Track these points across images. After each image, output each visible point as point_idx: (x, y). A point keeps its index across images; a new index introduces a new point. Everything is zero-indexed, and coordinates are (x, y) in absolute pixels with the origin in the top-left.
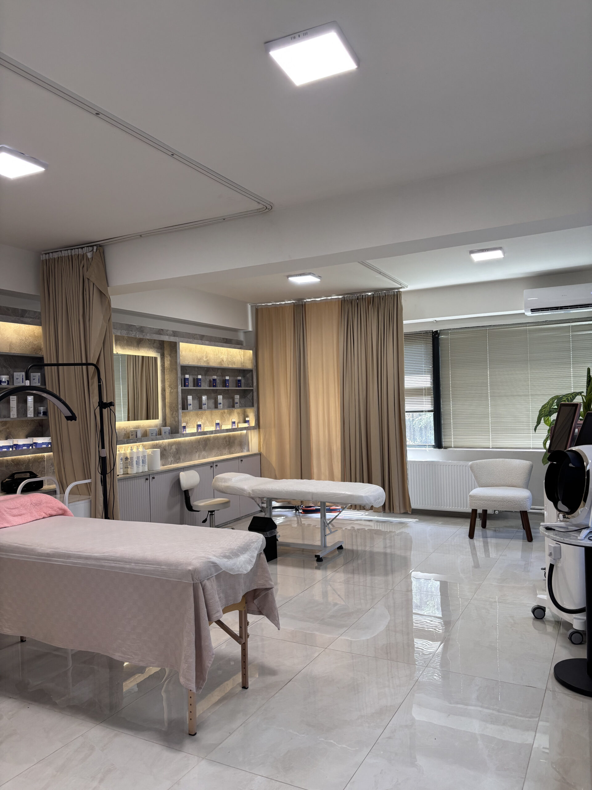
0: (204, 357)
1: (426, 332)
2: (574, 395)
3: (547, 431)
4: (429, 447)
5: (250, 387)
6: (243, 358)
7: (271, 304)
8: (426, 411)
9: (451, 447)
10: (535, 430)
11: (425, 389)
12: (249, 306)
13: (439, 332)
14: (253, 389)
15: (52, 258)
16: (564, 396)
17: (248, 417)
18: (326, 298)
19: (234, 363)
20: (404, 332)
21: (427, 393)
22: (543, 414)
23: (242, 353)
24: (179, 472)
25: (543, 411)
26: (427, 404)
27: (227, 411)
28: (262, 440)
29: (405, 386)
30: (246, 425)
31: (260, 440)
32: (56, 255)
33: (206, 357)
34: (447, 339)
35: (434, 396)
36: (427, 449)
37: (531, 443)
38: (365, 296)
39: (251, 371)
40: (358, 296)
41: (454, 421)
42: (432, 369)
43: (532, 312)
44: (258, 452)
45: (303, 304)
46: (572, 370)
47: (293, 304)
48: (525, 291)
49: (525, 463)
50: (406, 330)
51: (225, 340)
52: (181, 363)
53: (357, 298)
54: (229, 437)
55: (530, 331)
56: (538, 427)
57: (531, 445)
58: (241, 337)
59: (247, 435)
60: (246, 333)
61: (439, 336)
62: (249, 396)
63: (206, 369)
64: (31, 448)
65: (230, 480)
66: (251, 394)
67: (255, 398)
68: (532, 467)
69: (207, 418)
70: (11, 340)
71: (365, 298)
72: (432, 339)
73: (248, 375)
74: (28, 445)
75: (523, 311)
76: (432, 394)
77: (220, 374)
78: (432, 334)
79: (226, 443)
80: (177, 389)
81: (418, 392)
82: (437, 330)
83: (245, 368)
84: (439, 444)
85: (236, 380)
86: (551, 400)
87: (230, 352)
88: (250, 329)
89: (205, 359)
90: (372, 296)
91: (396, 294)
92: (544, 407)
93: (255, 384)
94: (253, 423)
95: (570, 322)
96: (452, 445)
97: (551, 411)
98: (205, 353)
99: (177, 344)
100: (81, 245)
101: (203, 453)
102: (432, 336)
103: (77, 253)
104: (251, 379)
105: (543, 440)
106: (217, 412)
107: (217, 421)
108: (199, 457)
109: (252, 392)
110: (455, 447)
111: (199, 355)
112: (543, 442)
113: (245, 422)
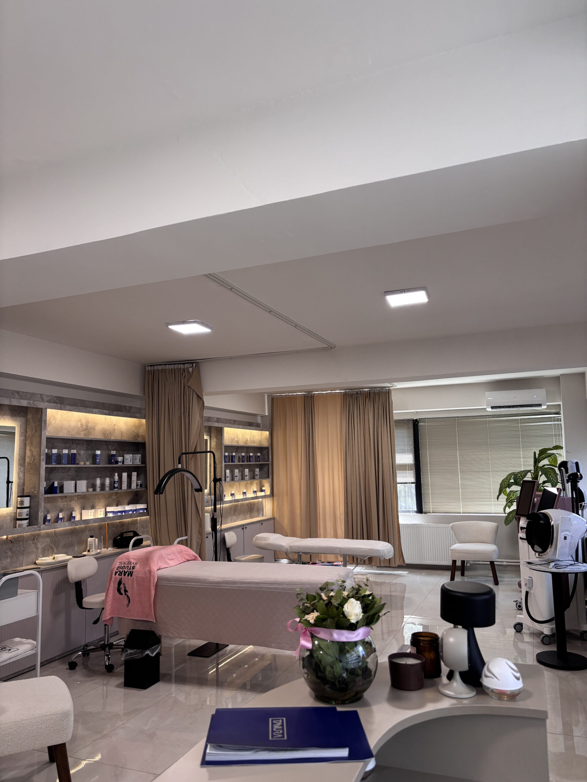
0: (236, 437)
1: (408, 420)
2: (526, 472)
3: (505, 499)
4: (412, 513)
5: (266, 462)
6: (260, 438)
7: (285, 394)
8: (409, 483)
9: (430, 513)
10: (498, 498)
11: (408, 465)
12: (266, 396)
13: (418, 420)
14: (269, 464)
15: (156, 369)
16: (518, 472)
17: (263, 486)
18: (331, 392)
19: (254, 442)
20: (394, 419)
21: (410, 468)
22: (503, 486)
23: (260, 433)
24: (224, 532)
25: (503, 484)
26: (410, 477)
27: (250, 482)
28: (275, 507)
29: (396, 462)
30: (262, 494)
31: (273, 507)
32: (160, 368)
33: (237, 438)
34: (425, 426)
35: (415, 471)
36: (411, 514)
37: (493, 509)
38: (363, 392)
39: (268, 448)
40: (357, 392)
41: (432, 491)
42: (414, 449)
43: (492, 408)
44: (271, 517)
45: (312, 395)
46: (521, 452)
47: (303, 396)
48: (486, 392)
49: (493, 525)
50: (395, 418)
51: (249, 423)
52: (225, 444)
53: (356, 393)
54: (250, 503)
55: (489, 421)
56: (500, 496)
57: (493, 511)
58: (259, 420)
59: (262, 502)
60: (263, 417)
61: (418, 423)
62: (265, 469)
63: (236, 447)
64: (135, 512)
65: (268, 538)
66: (267, 467)
67: (270, 471)
68: (498, 527)
69: (236, 488)
70: (122, 430)
71: (363, 393)
72: (413, 425)
73: (264, 452)
74: (133, 511)
75: (485, 407)
76: (413, 469)
77: (246, 451)
78: (412, 421)
79: (249, 509)
80: (222, 464)
81: (404, 467)
82: (417, 418)
83: (261, 446)
84: (420, 510)
85: (256, 456)
86: (509, 476)
87: (252, 433)
88: (267, 414)
89: (236, 440)
90: (368, 392)
91: (387, 391)
92: (503, 481)
93: (270, 459)
94: (268, 492)
95: (518, 416)
96: (430, 511)
97: (509, 484)
98: (236, 434)
99: (223, 428)
100: (184, 362)
101: (234, 517)
102: (412, 423)
103: (179, 368)
104: (267, 454)
105: (504, 506)
106: (243, 483)
107: (244, 490)
108: (231, 520)
109: (267, 466)
110: (433, 513)
111: (232, 436)
112: (503, 508)
113: (262, 491)
